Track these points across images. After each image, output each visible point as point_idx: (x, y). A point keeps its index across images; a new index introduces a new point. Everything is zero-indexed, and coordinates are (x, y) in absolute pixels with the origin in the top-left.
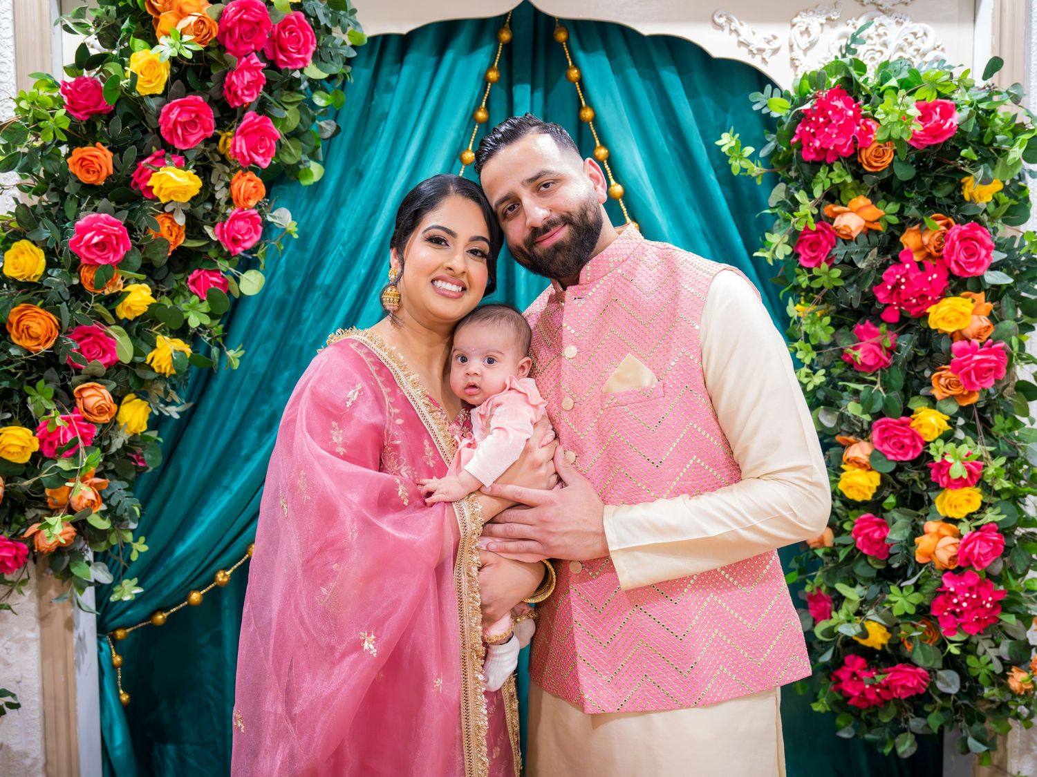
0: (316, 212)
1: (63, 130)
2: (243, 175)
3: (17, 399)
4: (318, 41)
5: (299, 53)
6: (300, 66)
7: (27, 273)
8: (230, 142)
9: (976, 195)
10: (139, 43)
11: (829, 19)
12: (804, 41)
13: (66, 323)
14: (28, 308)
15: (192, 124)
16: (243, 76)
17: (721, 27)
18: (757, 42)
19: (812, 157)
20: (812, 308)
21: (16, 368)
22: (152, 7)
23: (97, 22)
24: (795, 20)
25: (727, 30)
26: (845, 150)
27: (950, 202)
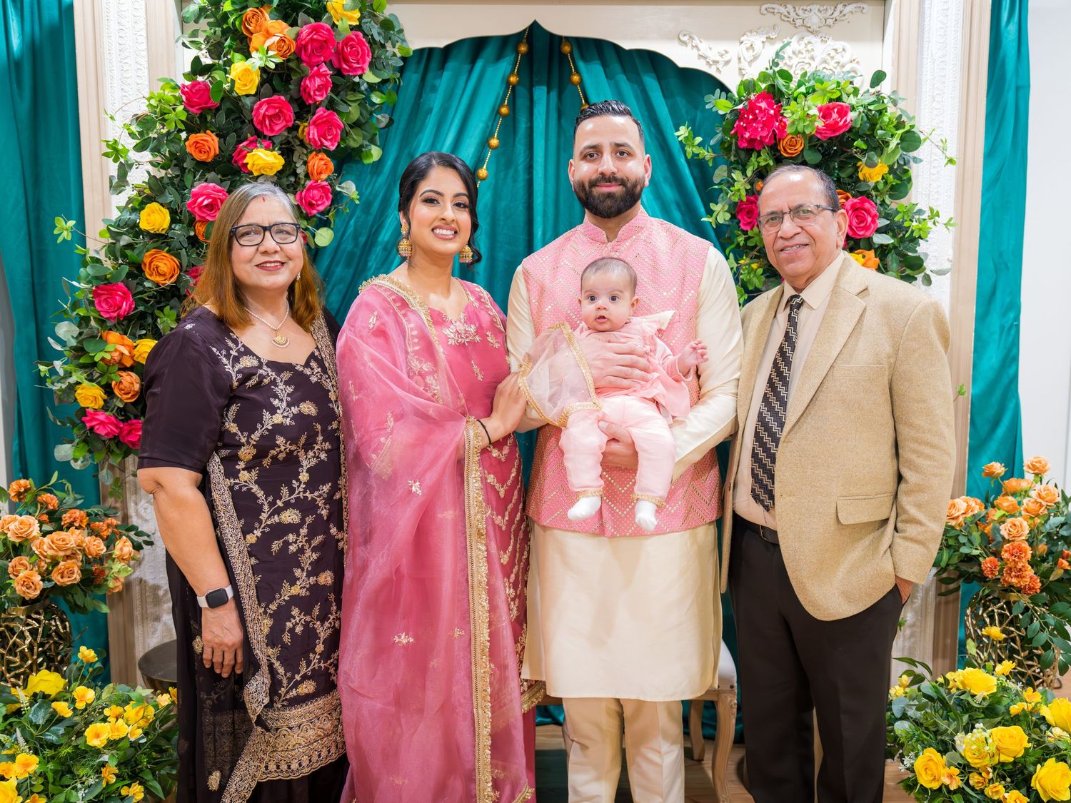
0: (377, 185)
1: (182, 122)
2: (316, 155)
3: (150, 320)
4: (373, 54)
5: (358, 63)
6: (360, 73)
7: (156, 227)
8: (306, 129)
9: (867, 175)
10: (238, 56)
11: (768, 38)
12: (749, 55)
13: (185, 265)
14: (157, 253)
15: (277, 116)
16: (314, 80)
17: (685, 43)
18: (713, 56)
19: (745, 145)
20: (748, 261)
21: (148, 297)
22: (247, 30)
23: (207, 40)
24: (742, 39)
25: (690, 46)
26: (767, 140)
27: (850, 181)
